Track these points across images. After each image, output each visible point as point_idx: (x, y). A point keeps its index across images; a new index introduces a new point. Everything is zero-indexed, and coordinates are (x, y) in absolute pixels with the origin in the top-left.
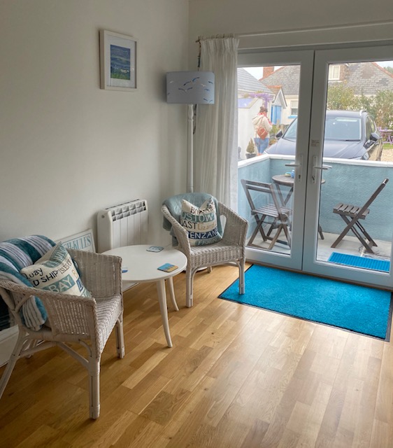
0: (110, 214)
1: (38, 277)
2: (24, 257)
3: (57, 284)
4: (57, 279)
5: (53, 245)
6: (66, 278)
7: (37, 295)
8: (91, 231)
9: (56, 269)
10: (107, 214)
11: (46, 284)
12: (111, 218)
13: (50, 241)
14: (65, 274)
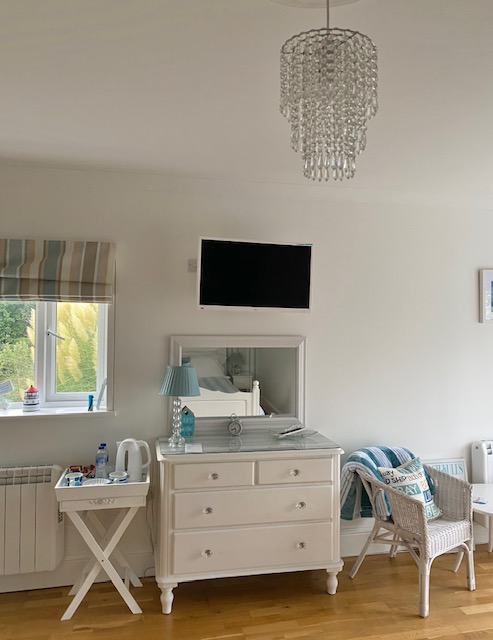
0: (484, 446)
1: (389, 477)
2: (385, 460)
3: (404, 487)
4: (404, 483)
5: (413, 458)
6: (413, 485)
7: (386, 489)
8: (464, 460)
9: (406, 475)
10: (480, 445)
11: (395, 485)
12: (486, 451)
13: (411, 455)
14: (413, 482)
